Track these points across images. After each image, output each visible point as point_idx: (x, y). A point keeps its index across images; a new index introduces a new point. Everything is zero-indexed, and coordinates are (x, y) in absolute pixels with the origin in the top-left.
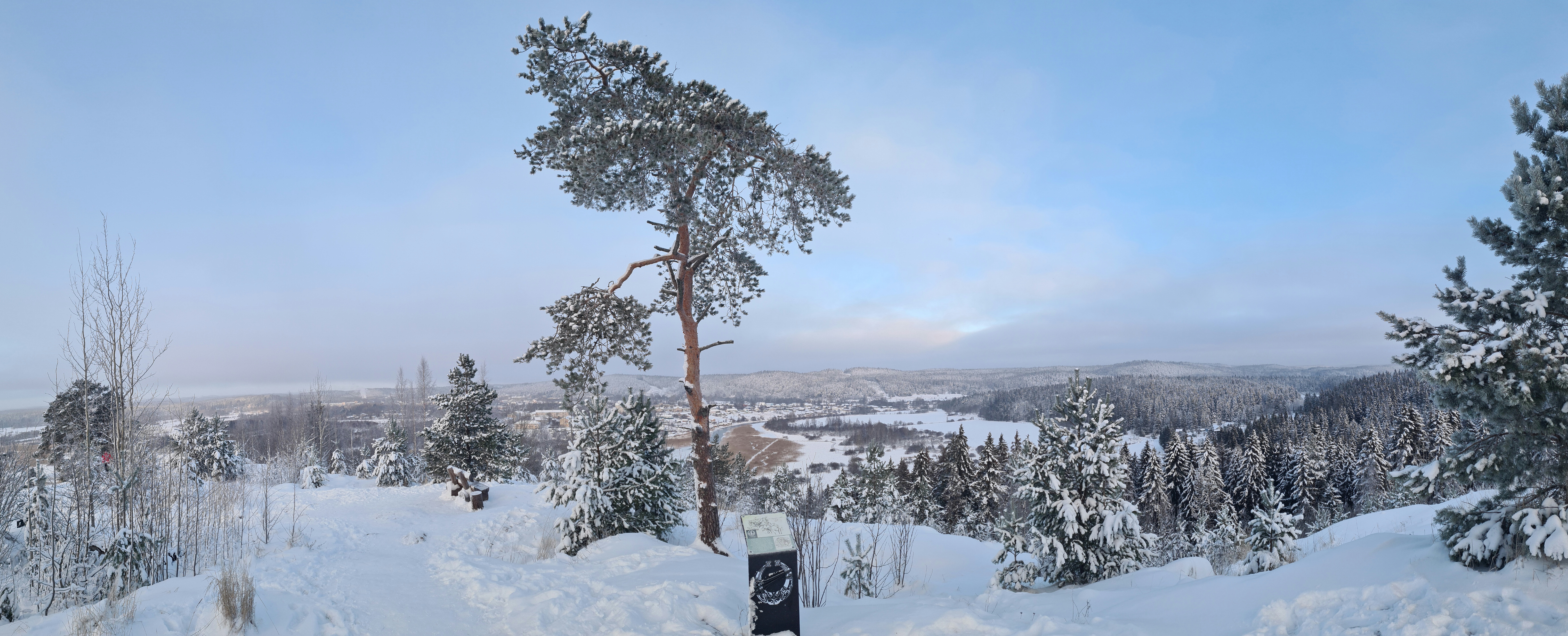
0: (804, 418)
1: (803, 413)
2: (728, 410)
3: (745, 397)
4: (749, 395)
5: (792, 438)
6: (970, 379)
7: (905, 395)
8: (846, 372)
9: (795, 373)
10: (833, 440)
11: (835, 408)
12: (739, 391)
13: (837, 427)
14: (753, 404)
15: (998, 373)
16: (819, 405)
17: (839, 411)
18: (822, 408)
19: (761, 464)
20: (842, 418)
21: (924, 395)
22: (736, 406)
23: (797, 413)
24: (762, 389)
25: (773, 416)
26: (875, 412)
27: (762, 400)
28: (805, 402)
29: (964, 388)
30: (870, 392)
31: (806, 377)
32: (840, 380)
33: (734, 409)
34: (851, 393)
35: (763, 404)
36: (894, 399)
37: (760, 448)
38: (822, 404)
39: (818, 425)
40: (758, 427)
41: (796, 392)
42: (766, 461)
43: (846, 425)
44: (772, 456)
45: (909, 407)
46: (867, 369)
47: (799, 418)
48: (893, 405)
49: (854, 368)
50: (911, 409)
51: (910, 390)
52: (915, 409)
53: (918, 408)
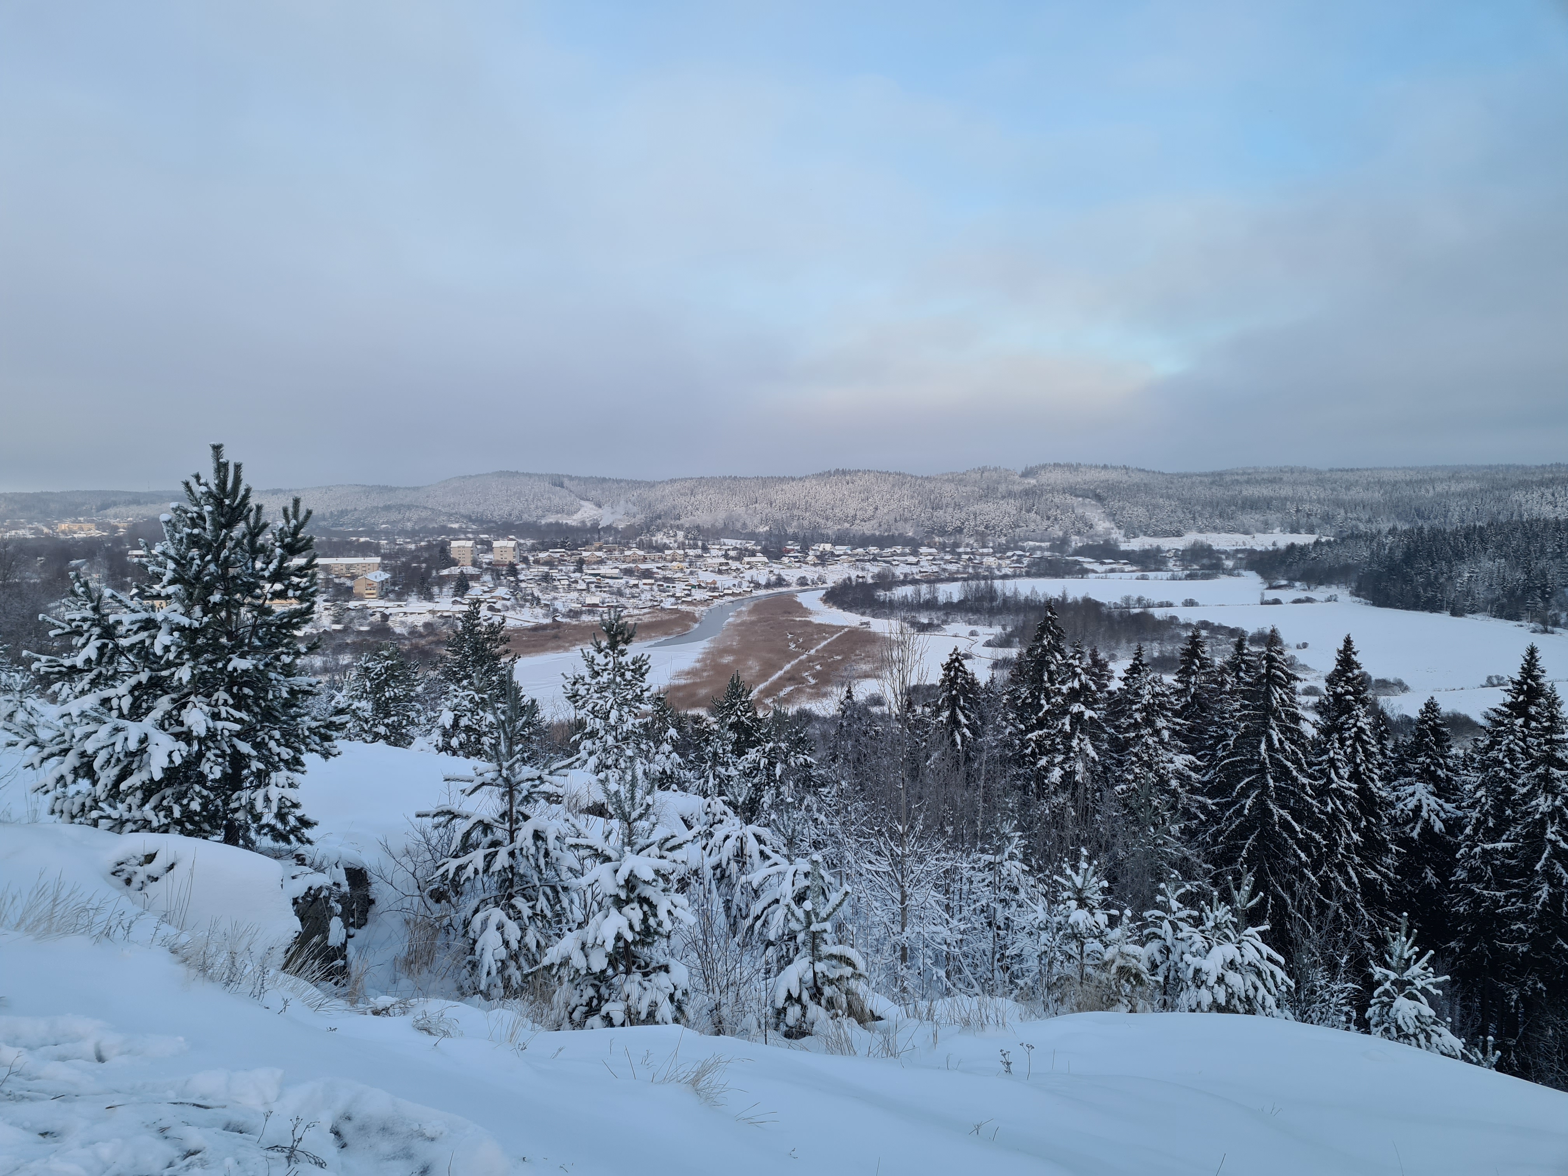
0: (914, 582)
1: (915, 569)
2: (747, 559)
3: (790, 531)
4: (801, 527)
5: (881, 626)
7: (1166, 534)
8: (1026, 474)
9: (905, 476)
10: (973, 633)
11: (990, 561)
12: (778, 516)
13: (986, 605)
14: (805, 550)
15: (1432, 481)
16: (953, 552)
17: (999, 567)
18: (960, 559)
19: (803, 681)
20: (998, 583)
21: (1214, 535)
22: (765, 552)
23: (900, 571)
24: (829, 512)
25: (846, 576)
26: (1084, 572)
27: (825, 539)
28: (922, 545)
30: (1080, 525)
31: (929, 486)
32: (1010, 494)
33: (761, 558)
34: (1032, 526)
35: (828, 547)
36: (1136, 544)
37: (805, 647)
38: (961, 550)
39: (942, 598)
40: (811, 600)
41: (906, 520)
42: (814, 677)
43: (1006, 600)
44: (829, 665)
45: (1170, 564)
46: (1074, 468)
47: (904, 583)
48: (1131, 557)
49: (1045, 467)
50: (1176, 569)
51: (1181, 522)
52: (1187, 569)
53: (1195, 567)
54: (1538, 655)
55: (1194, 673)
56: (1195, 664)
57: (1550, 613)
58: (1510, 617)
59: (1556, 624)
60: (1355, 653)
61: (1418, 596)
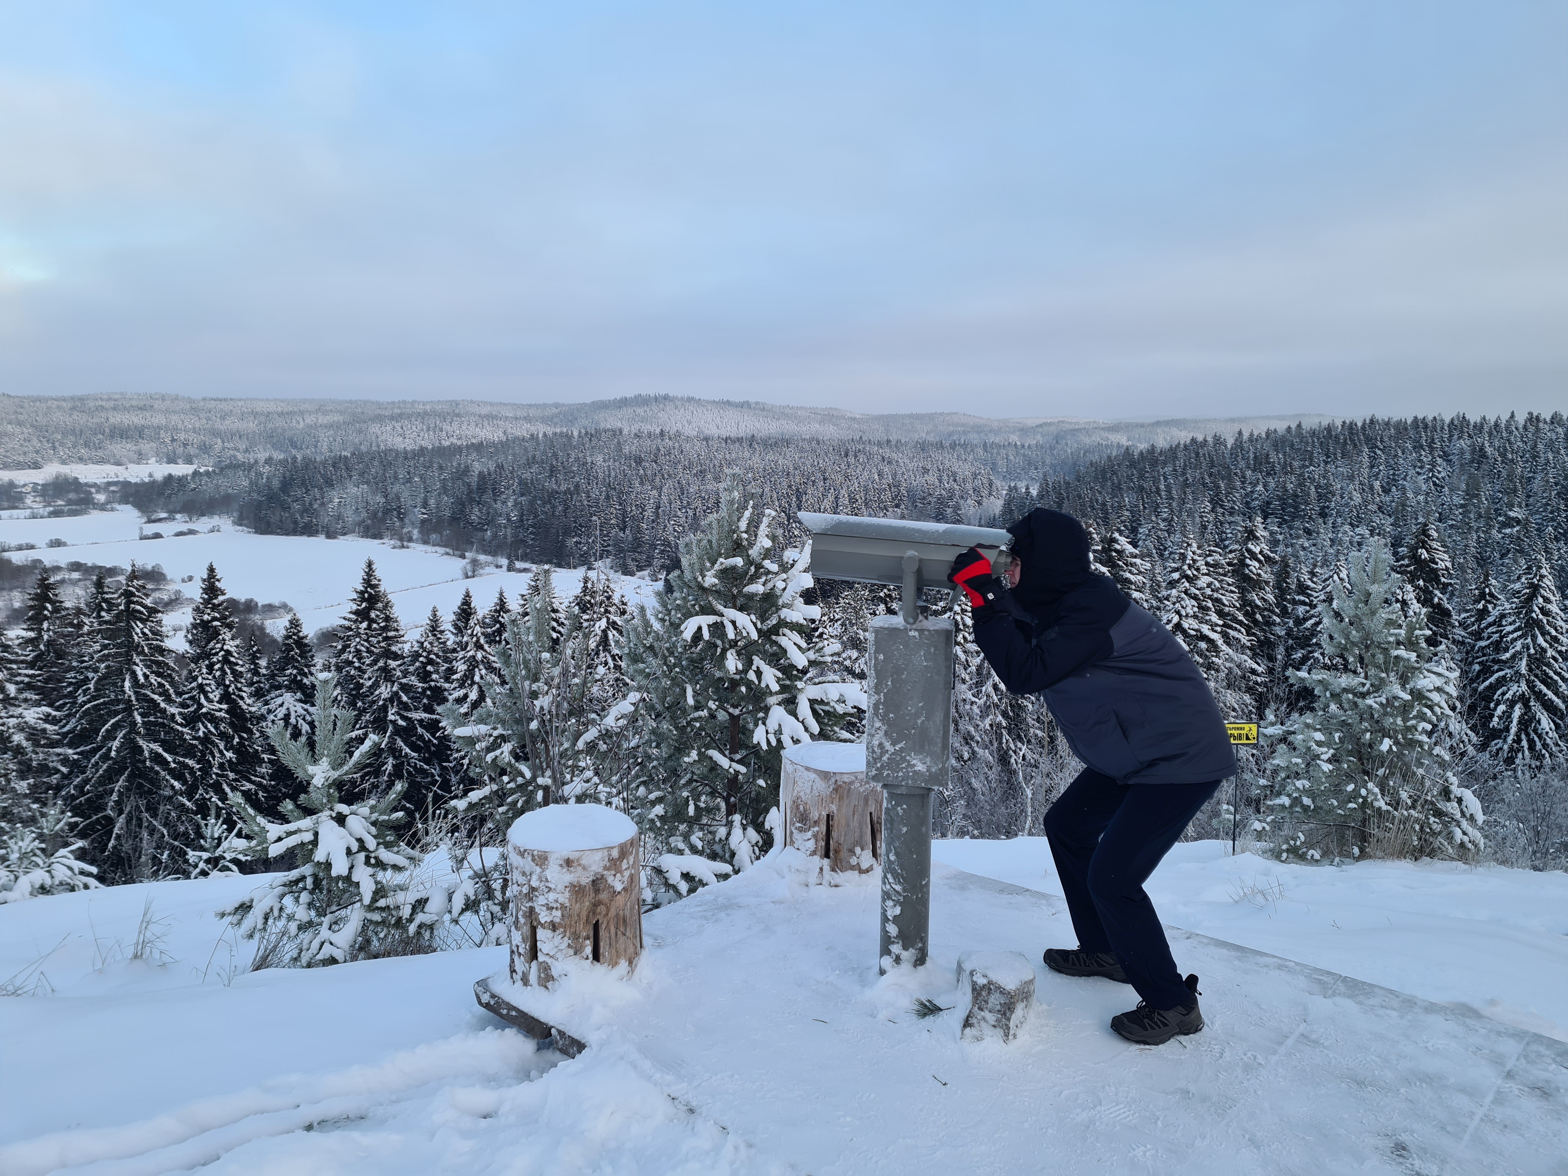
6: (221, 426)
15: (302, 413)
29: (205, 449)
50: (35, 505)
51: (37, 452)
52: (50, 505)
53: (60, 502)
54: (374, 567)
55: (46, 618)
56: (46, 609)
57: (405, 530)
58: (375, 536)
59: (410, 540)
60: (218, 580)
61: (296, 523)
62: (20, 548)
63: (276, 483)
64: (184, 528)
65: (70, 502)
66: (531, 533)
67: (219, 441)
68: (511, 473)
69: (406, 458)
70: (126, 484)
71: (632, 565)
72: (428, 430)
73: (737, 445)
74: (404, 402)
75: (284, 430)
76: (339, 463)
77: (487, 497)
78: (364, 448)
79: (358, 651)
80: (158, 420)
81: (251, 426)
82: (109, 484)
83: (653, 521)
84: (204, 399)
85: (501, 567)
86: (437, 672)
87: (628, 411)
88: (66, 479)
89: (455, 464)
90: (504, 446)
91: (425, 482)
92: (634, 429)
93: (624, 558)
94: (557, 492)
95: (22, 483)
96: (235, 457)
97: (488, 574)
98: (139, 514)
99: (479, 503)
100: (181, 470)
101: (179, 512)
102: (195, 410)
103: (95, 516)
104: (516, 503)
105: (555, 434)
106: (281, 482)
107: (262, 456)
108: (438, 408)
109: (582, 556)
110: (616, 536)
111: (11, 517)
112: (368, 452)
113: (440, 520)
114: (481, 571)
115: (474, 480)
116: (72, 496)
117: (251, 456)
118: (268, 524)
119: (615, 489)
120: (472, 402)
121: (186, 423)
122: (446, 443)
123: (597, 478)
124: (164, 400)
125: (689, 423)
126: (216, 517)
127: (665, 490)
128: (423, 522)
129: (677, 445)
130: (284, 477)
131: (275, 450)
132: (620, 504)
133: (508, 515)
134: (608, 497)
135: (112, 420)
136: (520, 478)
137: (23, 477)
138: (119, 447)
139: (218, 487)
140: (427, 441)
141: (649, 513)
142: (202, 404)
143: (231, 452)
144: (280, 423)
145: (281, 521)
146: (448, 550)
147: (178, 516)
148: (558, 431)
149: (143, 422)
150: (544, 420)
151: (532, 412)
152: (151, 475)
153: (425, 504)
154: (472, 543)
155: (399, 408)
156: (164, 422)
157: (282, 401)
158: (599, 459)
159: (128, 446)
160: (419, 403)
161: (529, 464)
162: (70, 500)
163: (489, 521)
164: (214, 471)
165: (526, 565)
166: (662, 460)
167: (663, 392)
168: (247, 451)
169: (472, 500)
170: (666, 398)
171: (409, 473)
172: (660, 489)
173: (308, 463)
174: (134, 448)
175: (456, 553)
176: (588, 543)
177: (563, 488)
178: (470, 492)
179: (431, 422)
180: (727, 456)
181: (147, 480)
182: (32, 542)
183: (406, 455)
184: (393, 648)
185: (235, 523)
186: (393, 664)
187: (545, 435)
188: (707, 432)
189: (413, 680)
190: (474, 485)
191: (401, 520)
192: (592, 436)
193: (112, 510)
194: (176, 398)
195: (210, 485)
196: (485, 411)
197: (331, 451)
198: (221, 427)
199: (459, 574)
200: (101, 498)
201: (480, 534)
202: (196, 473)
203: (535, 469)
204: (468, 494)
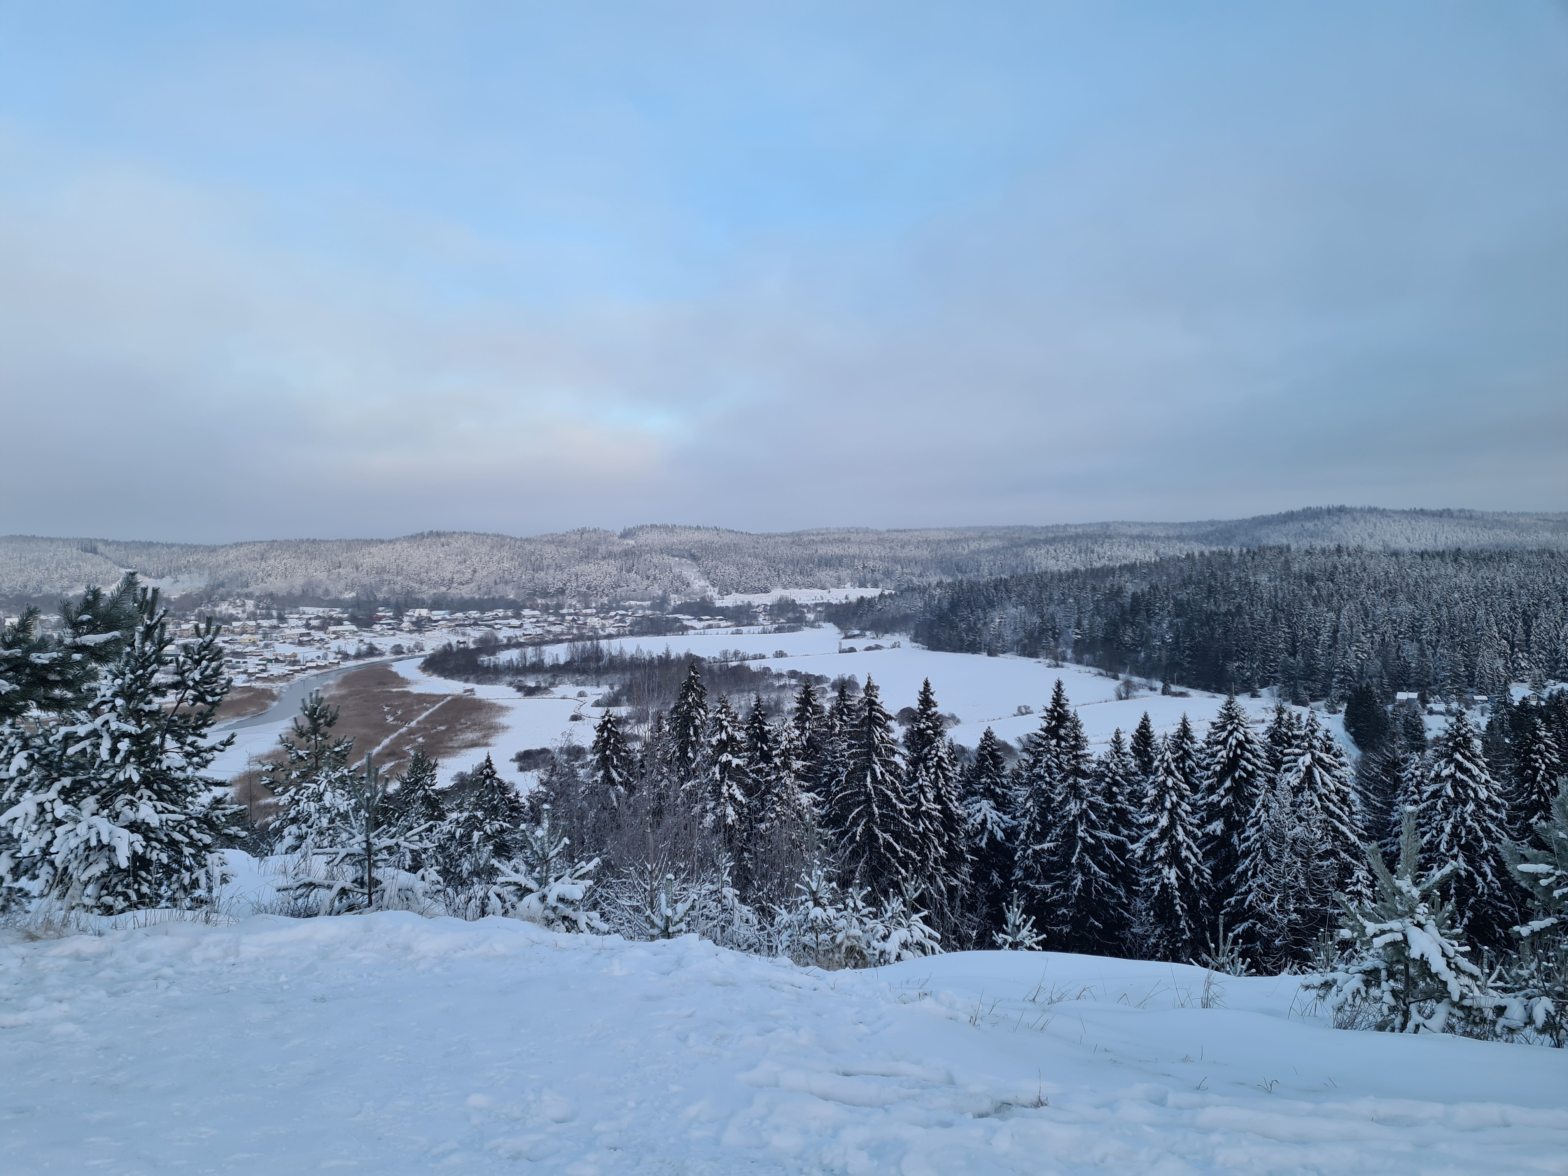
0: (519, 645)
1: (518, 632)
2: (332, 628)
3: (380, 596)
5: (486, 692)
8: (625, 535)
9: (503, 537)
10: (581, 694)
11: (594, 621)
12: (366, 581)
13: (593, 665)
14: (399, 616)
16: (556, 614)
17: (603, 627)
18: (563, 620)
20: (603, 643)
22: (353, 620)
23: (503, 635)
24: (423, 575)
25: (446, 642)
26: (683, 629)
27: (421, 604)
28: (524, 607)
29: (888, 574)
30: (677, 584)
31: (529, 548)
32: (610, 555)
33: (348, 626)
34: (633, 586)
35: (424, 612)
36: (730, 601)
37: (405, 718)
38: (564, 611)
39: (548, 661)
40: (408, 669)
41: (506, 583)
43: (612, 659)
44: (433, 737)
45: (761, 618)
46: (670, 529)
47: (508, 646)
48: (726, 614)
49: (642, 528)
50: (765, 623)
51: (767, 579)
52: (775, 623)
53: (782, 621)
56: (808, 711)
58: (1032, 655)
60: (932, 693)
62: (755, 658)
63: (945, 604)
64: (872, 643)
65: (789, 620)
66: (1188, 656)
67: (899, 567)
68: (1166, 593)
69: (1061, 580)
70: (829, 605)
71: (1304, 694)
72: (1080, 552)
73: (1437, 560)
74: (1057, 526)
75: (952, 556)
76: (999, 584)
77: (1141, 619)
78: (1020, 571)
79: (1049, 767)
80: (854, 550)
81: (925, 553)
82: (816, 605)
83: (1330, 646)
84: (888, 531)
85: (1155, 689)
86: (1122, 794)
87: (1294, 527)
88: (787, 601)
89: (1108, 585)
90: (1159, 566)
91: (1078, 604)
92: (1305, 544)
93: (1295, 686)
94: (1216, 614)
95: (757, 604)
96: (911, 581)
97: (1142, 696)
98: (839, 631)
99: (1132, 624)
100: (870, 593)
101: (868, 630)
102: (881, 541)
103: (807, 632)
104: (1171, 625)
105: (1213, 553)
106: (950, 603)
107: (934, 580)
108: (1090, 530)
109: (1244, 681)
110: (1285, 661)
111: (749, 632)
112: (1025, 575)
113: (1093, 640)
114: (1135, 693)
115: (1127, 600)
116: (790, 615)
117: (924, 580)
118: (939, 641)
119: (1283, 610)
120: (1123, 523)
121: (874, 552)
122: (1098, 565)
123: (1261, 599)
124: (858, 533)
125: (1371, 536)
126: (897, 635)
127: (1344, 612)
128: (1077, 642)
129: (1358, 562)
130: (953, 599)
131: (944, 574)
132: (1290, 627)
133: (1163, 637)
134: (1275, 620)
135: (820, 551)
136: (1174, 598)
137: (759, 600)
138: (824, 573)
139: (898, 607)
140: (1079, 563)
141: (1324, 637)
142: (887, 535)
143: (909, 577)
144: (948, 549)
145: (950, 639)
146: (1101, 671)
147: (868, 633)
148: (1214, 549)
149: (842, 552)
150: (1199, 539)
151: (1185, 531)
152: (847, 598)
153: (1079, 625)
154: (1125, 665)
155: (1053, 532)
156: (857, 552)
157: (950, 530)
158: (1263, 578)
159: (831, 573)
160: (1071, 526)
161: (1185, 584)
162: (789, 618)
163: (1143, 642)
164: (896, 594)
165: (1183, 689)
166: (1340, 578)
167: (1337, 504)
168: (921, 575)
169: (1125, 621)
170: (1342, 510)
171: (1063, 594)
172: (1338, 612)
173: (973, 586)
174: (835, 575)
175: (1109, 673)
176: (1251, 668)
177: (1223, 609)
178: (1124, 613)
179: (1083, 544)
180: (1425, 573)
181: (844, 602)
182: (764, 653)
183: (1061, 577)
184: (1083, 767)
185: (912, 640)
186: (1082, 782)
187: (1202, 554)
188: (1393, 546)
189: (1099, 799)
190: (1127, 606)
191: (1056, 640)
192: (1256, 554)
193: (819, 627)
194: (866, 531)
195: (893, 606)
196: (1136, 531)
197: (991, 574)
198: (901, 555)
199: (1113, 695)
200: (811, 616)
201: (1133, 655)
202: (882, 596)
203: (1191, 589)
204: (1122, 615)
